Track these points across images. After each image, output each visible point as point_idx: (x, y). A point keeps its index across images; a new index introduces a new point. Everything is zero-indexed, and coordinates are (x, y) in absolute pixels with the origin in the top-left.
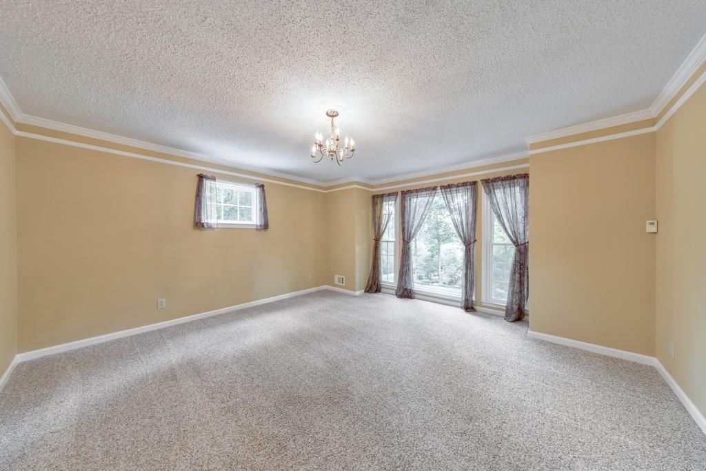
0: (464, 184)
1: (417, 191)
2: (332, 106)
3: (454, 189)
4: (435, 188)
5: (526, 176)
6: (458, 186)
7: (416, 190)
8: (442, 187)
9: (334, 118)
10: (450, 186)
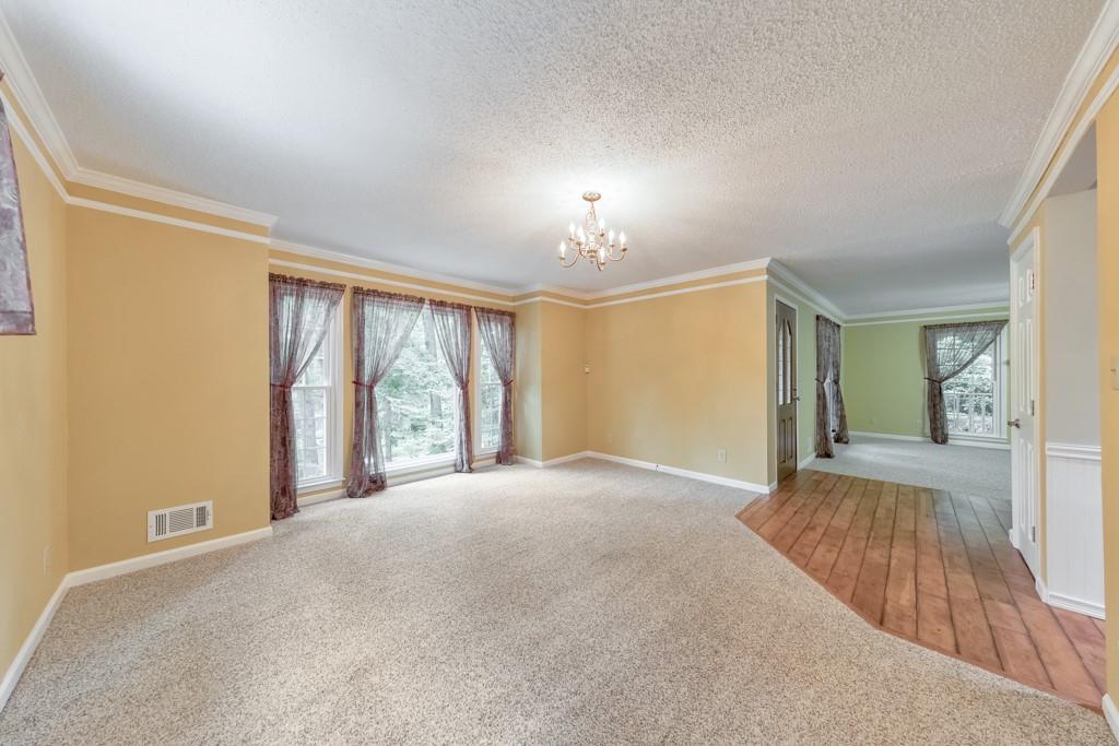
0: (460, 306)
1: (391, 296)
2: (593, 186)
3: (448, 309)
4: (421, 301)
5: (512, 315)
6: (452, 306)
7: (389, 294)
8: (432, 302)
9: (595, 203)
10: (442, 304)
